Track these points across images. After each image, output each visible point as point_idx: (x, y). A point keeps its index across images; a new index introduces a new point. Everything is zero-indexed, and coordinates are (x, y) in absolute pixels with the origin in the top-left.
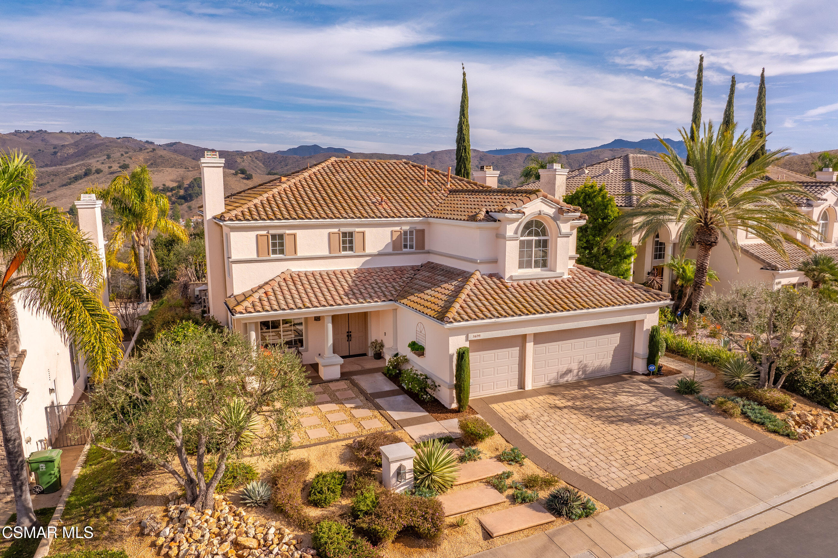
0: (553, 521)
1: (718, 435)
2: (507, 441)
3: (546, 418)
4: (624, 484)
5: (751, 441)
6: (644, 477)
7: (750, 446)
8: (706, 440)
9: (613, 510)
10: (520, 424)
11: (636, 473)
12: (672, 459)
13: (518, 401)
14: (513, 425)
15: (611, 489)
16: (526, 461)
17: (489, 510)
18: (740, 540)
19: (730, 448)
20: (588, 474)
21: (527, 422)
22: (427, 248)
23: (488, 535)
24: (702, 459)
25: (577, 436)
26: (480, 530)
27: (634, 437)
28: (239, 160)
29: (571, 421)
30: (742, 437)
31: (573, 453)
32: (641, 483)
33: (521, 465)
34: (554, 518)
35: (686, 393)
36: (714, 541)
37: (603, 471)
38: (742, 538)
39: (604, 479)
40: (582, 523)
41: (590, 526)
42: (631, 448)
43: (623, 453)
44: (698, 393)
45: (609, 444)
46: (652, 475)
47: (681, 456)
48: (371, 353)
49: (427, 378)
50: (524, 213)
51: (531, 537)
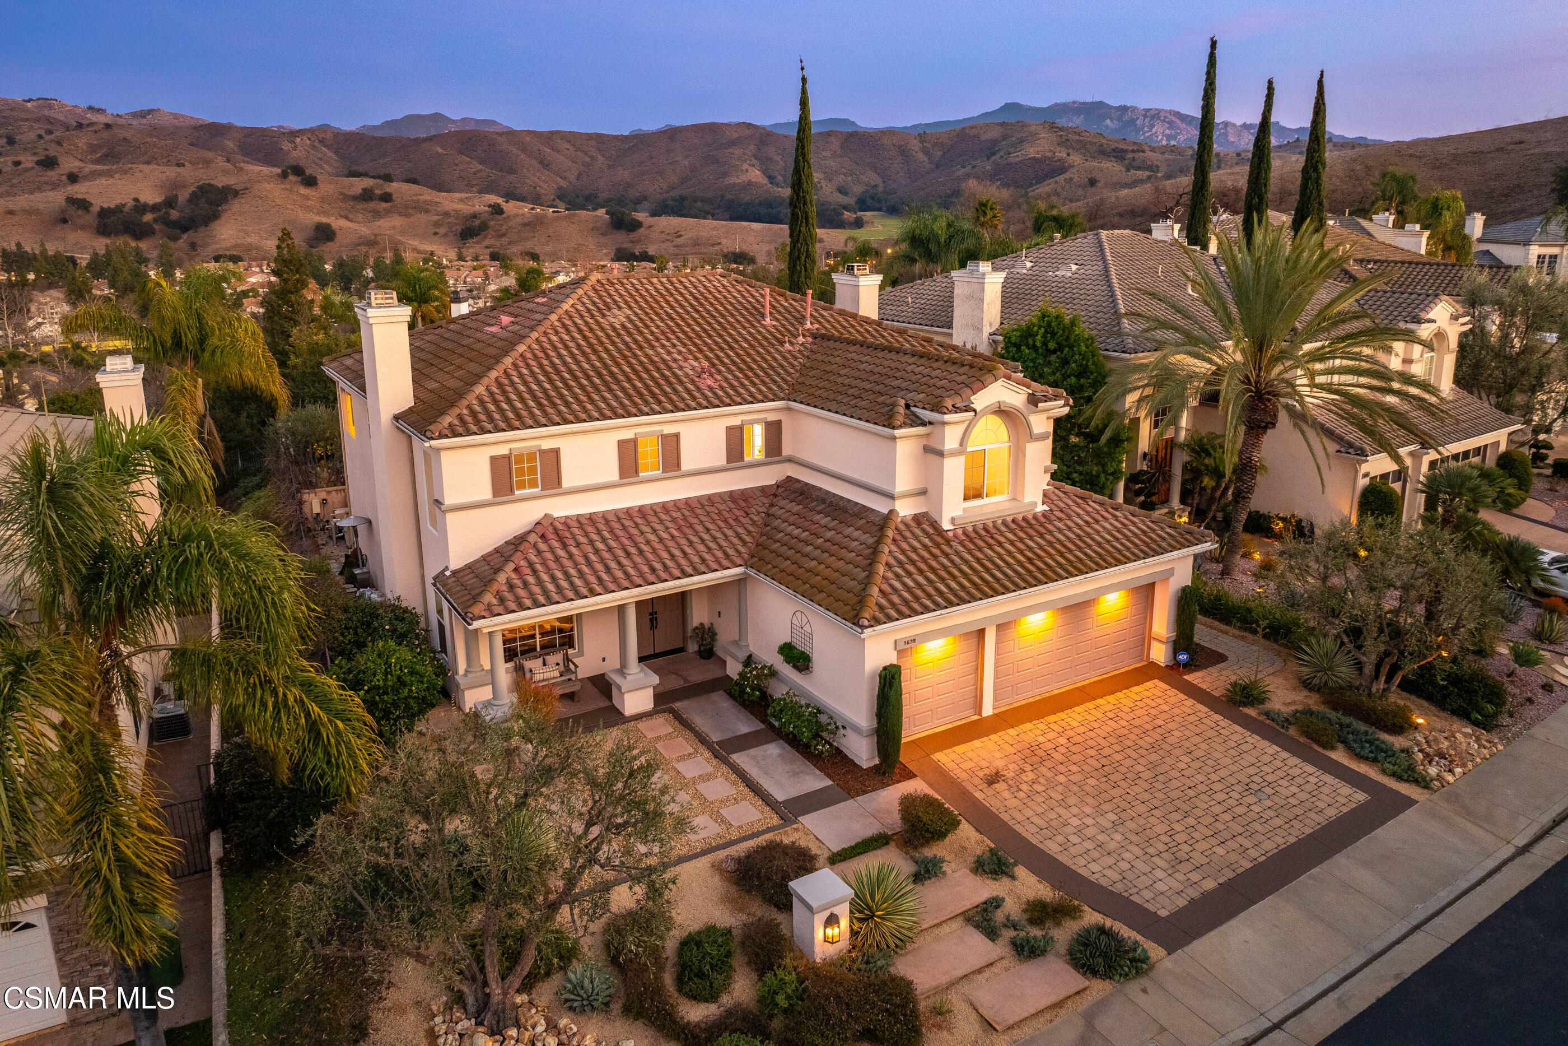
0: (1085, 989)
1: (1308, 787)
3: (1031, 776)
4: (1182, 902)
5: (1361, 797)
6: (1210, 885)
7: (1361, 809)
8: (1293, 801)
9: (1174, 956)
10: (989, 792)
11: (1195, 877)
12: (1247, 844)
13: (977, 743)
14: (978, 795)
15: (1163, 913)
16: (1021, 871)
17: (980, 977)
18: (1379, 1000)
19: (1332, 813)
20: (1119, 888)
21: (1000, 786)
22: (785, 453)
23: (988, 1025)
24: (1292, 840)
25: (1087, 810)
26: (974, 1017)
27: (1179, 803)
29: (1072, 778)
30: (1346, 790)
31: (1089, 845)
32: (1207, 897)
33: (1013, 877)
34: (1086, 982)
35: (1245, 705)
36: (1340, 1002)
37: (1143, 878)
38: (1380, 995)
39: (1147, 894)
40: (1133, 988)
41: (1145, 991)
42: (1178, 827)
43: (1168, 839)
44: (1262, 702)
45: (1141, 821)
46: (1221, 880)
47: (1259, 838)
48: (692, 647)
49: (819, 711)
50: (975, 411)
51: (1057, 1021)
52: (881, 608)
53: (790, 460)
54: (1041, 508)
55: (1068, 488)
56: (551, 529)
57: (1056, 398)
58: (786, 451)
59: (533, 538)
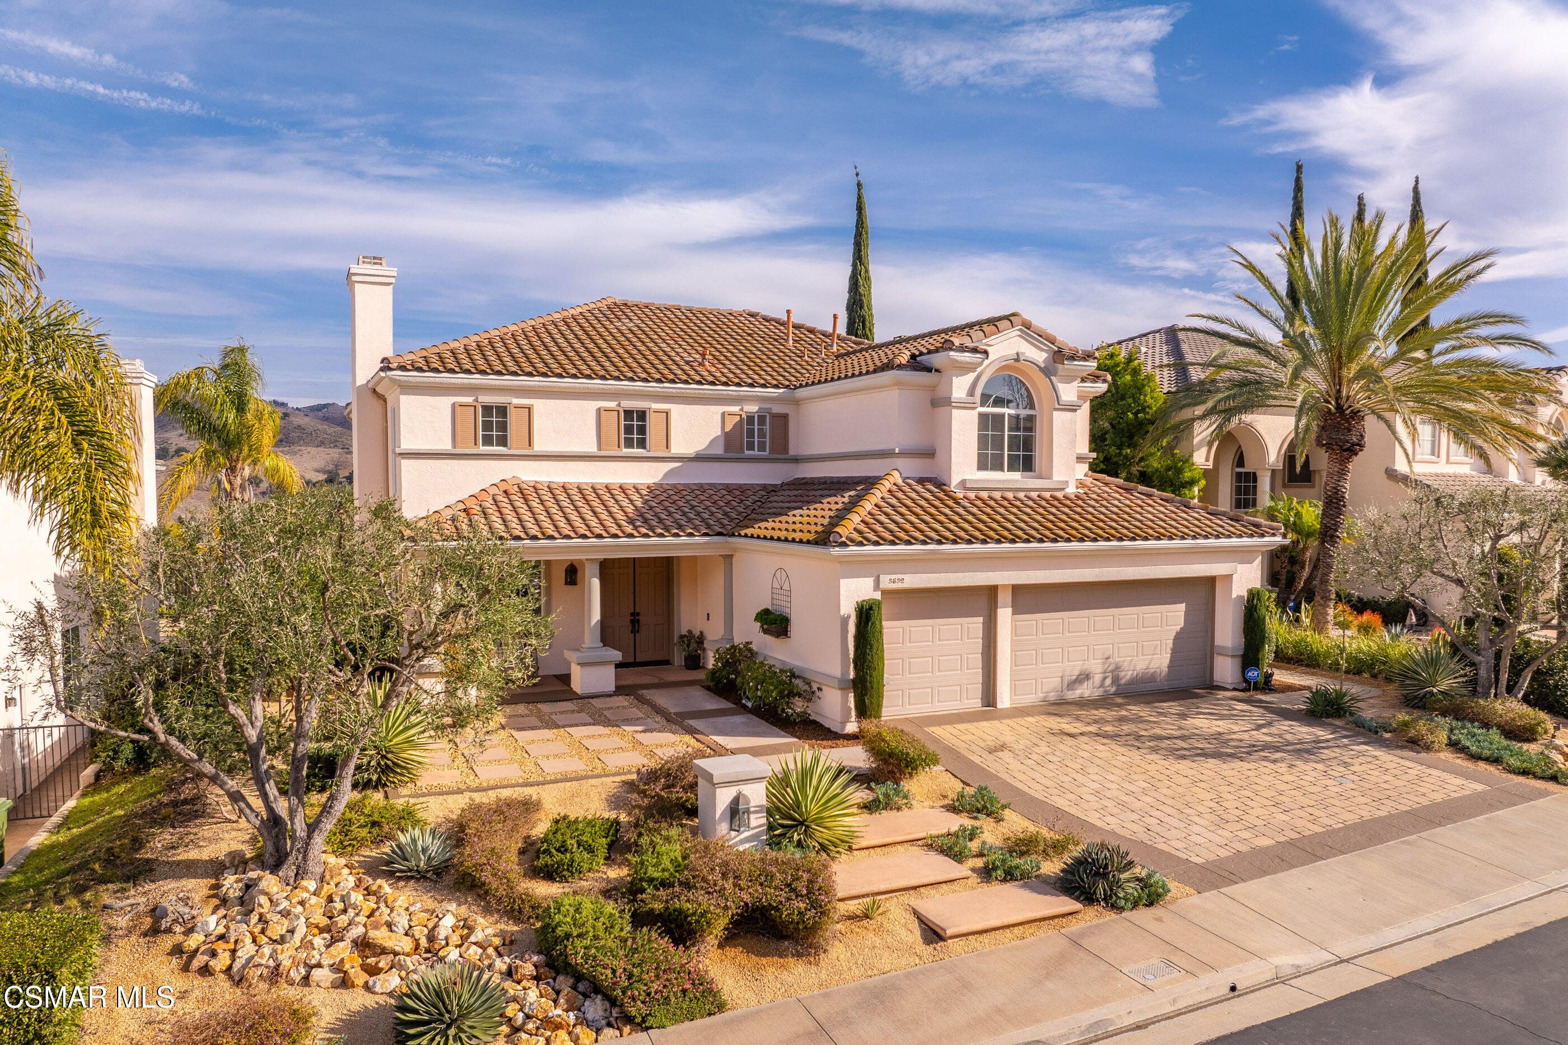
0: (1080, 912)
1: (1409, 777)
2: (964, 783)
4: (1224, 853)
5: (1479, 787)
6: (1265, 842)
7: (1477, 795)
8: (1385, 786)
9: (1206, 894)
10: (991, 757)
11: (1245, 835)
12: (1317, 813)
13: (984, 724)
14: (976, 759)
15: (1197, 860)
16: (1011, 815)
17: (930, 890)
19: (1438, 797)
21: (1005, 755)
22: (792, 451)
23: (933, 934)
24: (1381, 814)
25: (1112, 778)
26: (915, 926)
27: (1232, 780)
30: (1458, 781)
31: (1106, 802)
32: (1259, 851)
33: (999, 820)
34: (1077, 906)
35: (1329, 716)
37: (1173, 831)
39: (1180, 845)
40: (1143, 916)
41: (1159, 920)
42: (1228, 797)
43: (1213, 805)
44: (1350, 714)
45: (1180, 790)
46: (1282, 839)
47: (1335, 809)
48: (678, 658)
49: (793, 675)
50: (987, 353)
51: (1030, 940)
53: (796, 460)
54: (1071, 490)
55: (1109, 479)
56: (516, 488)
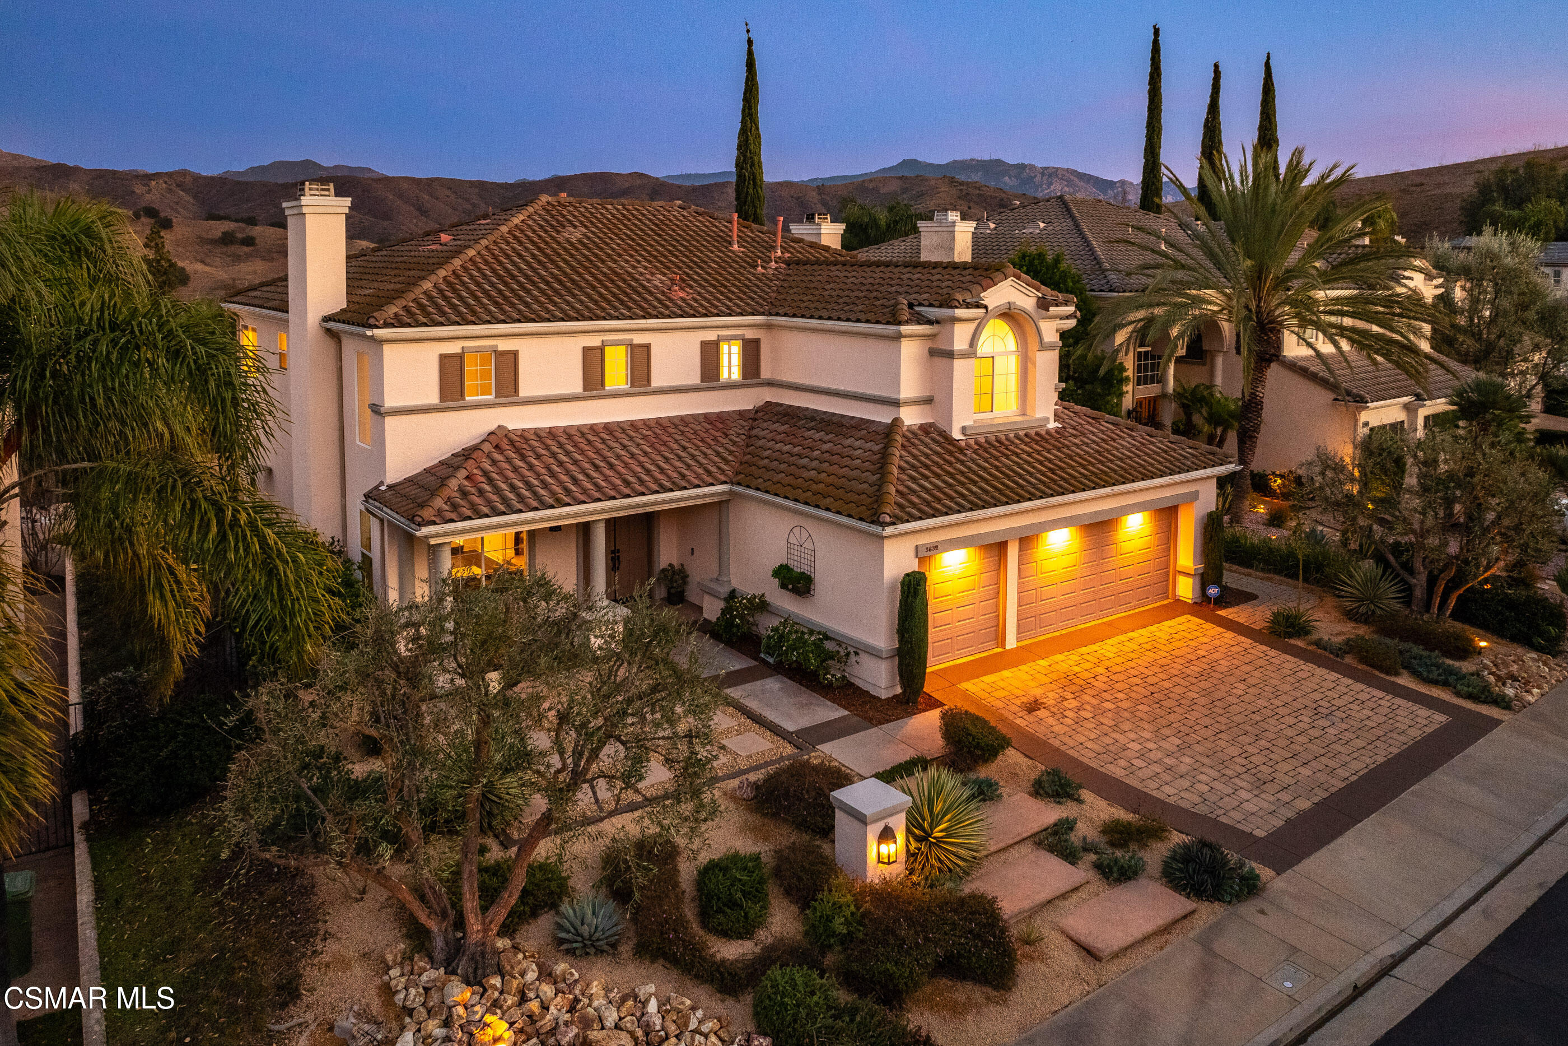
0: (1193, 912)
1: (1384, 710)
2: (1026, 756)
3: (1074, 704)
4: (1278, 823)
5: (1441, 718)
6: (1304, 805)
7: (1444, 729)
8: (1370, 723)
9: (1285, 875)
10: (1031, 718)
11: (1285, 797)
12: (1332, 764)
13: (1006, 673)
14: (1018, 721)
15: (1260, 833)
16: (1086, 795)
17: (1066, 903)
18: (1528, 910)
19: (1415, 733)
20: (1202, 809)
21: (1042, 713)
22: (764, 376)
23: (1089, 953)
24: (1381, 760)
25: (1146, 735)
26: (1068, 945)
27: (1247, 727)
28: (139, 189)
29: (1120, 704)
30: (1423, 712)
31: (1157, 768)
32: (1304, 817)
33: (1080, 801)
34: (1189, 905)
35: (1290, 636)
36: (1486, 914)
37: (1227, 799)
38: (1529, 904)
39: (1236, 815)
40: (1248, 909)
41: (1262, 912)
42: (1252, 750)
43: (1243, 761)
44: (1307, 633)
45: (1210, 745)
46: (1316, 800)
47: (1345, 758)
49: (827, 637)
50: (986, 307)
51: (1168, 948)
52: (900, 506)
53: (770, 384)
54: (1052, 425)
55: (1078, 408)
56: (505, 440)
57: (1066, 303)
58: (765, 374)
59: (487, 447)
